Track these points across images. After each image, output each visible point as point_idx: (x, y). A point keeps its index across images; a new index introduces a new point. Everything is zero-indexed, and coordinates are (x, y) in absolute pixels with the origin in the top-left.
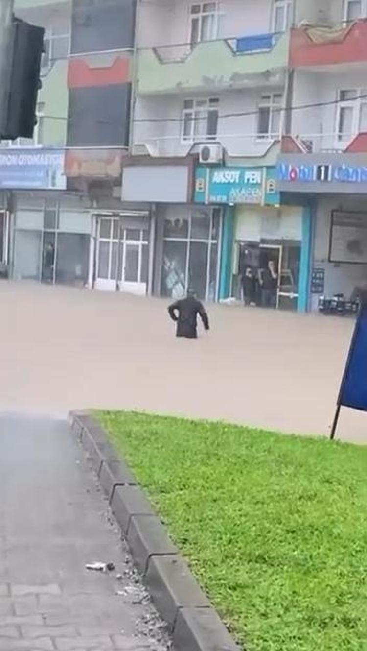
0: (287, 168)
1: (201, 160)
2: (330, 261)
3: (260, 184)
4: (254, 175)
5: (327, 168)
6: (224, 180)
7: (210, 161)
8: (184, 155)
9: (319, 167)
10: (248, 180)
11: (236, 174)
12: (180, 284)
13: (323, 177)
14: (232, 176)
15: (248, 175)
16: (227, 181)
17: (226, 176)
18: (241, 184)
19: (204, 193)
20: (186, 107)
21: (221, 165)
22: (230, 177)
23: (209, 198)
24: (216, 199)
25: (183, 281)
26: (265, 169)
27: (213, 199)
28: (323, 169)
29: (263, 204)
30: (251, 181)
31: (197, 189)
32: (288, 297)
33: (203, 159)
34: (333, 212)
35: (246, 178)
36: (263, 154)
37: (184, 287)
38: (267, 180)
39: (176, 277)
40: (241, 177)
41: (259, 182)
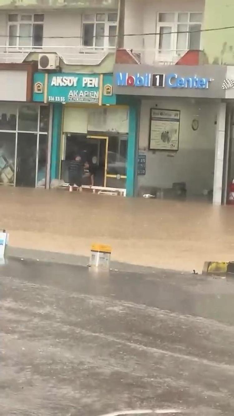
0: (124, 76)
1: (40, 67)
2: (149, 149)
3: (98, 88)
4: (91, 80)
5: (161, 77)
6: (62, 84)
7: (49, 67)
8: (21, 61)
9: (154, 76)
10: (86, 84)
11: (74, 80)
12: (9, 169)
13: (158, 84)
14: (70, 80)
15: (86, 80)
16: (65, 85)
17: (64, 80)
18: (79, 87)
19: (43, 93)
20: (10, 20)
21: (58, 71)
22: (69, 81)
23: (48, 98)
24: (55, 99)
25: (12, 166)
26: (102, 76)
27: (52, 99)
28: (158, 77)
29: (100, 104)
30: (89, 86)
31: (36, 91)
32: (116, 178)
33: (41, 65)
34: (151, 109)
35: (84, 82)
36: (98, 64)
37: (13, 171)
38: (103, 85)
39: (5, 163)
40: (79, 81)
41: (96, 86)
